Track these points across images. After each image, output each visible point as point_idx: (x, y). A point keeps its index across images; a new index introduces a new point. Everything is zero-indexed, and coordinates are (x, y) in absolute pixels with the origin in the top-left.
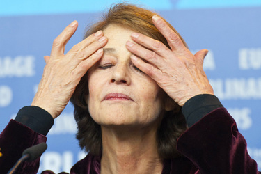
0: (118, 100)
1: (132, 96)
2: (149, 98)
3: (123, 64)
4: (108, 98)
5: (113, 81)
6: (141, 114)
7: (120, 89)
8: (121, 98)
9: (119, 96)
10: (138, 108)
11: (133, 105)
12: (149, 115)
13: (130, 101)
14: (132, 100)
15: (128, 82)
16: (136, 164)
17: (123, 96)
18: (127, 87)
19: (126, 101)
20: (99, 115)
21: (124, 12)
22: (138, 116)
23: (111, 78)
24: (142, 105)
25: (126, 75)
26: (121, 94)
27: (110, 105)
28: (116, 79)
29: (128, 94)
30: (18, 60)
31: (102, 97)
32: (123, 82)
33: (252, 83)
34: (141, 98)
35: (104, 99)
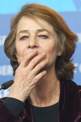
5: (29, 47)
15: (37, 46)
23: (28, 46)
25: (36, 43)
28: (31, 46)
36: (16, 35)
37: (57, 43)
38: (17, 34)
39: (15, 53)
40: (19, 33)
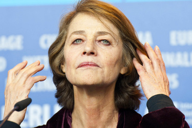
0: (89, 67)
1: (98, 64)
2: (111, 64)
3: (91, 41)
4: (81, 66)
5: (84, 53)
6: (105, 76)
7: (90, 59)
8: (91, 65)
9: (90, 64)
10: (103, 72)
11: (99, 70)
12: (111, 77)
13: (97, 67)
14: (98, 66)
15: (95, 54)
16: (99, 115)
17: (92, 64)
18: (95, 57)
19: (95, 67)
20: (75, 78)
21: (89, 4)
22: (103, 77)
23: (83, 51)
24: (106, 70)
25: (94, 48)
26: (91, 62)
27: (83, 70)
28: (87, 52)
29: (96, 62)
30: (11, 38)
31: (77, 65)
32: (92, 53)
33: (179, 55)
34: (105, 65)
35: (78, 67)
36: (66, 37)
37: (122, 54)
38: (68, 36)
39: (62, 66)
40: (72, 34)
